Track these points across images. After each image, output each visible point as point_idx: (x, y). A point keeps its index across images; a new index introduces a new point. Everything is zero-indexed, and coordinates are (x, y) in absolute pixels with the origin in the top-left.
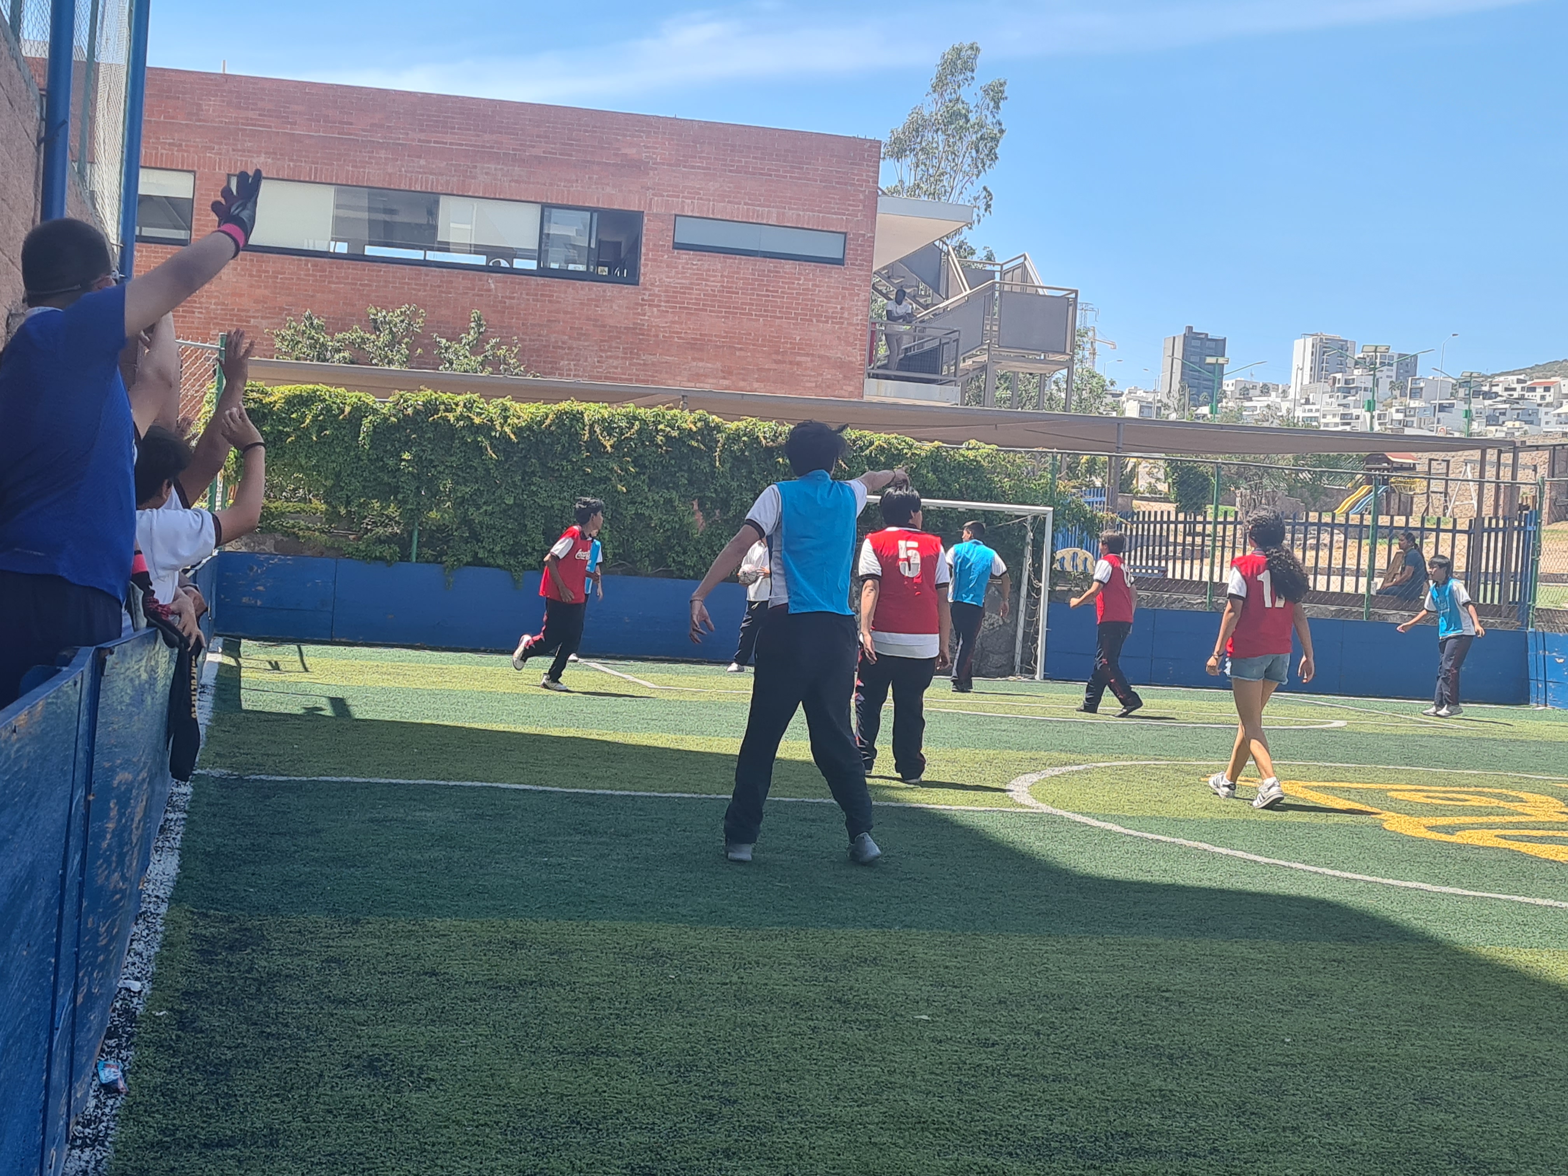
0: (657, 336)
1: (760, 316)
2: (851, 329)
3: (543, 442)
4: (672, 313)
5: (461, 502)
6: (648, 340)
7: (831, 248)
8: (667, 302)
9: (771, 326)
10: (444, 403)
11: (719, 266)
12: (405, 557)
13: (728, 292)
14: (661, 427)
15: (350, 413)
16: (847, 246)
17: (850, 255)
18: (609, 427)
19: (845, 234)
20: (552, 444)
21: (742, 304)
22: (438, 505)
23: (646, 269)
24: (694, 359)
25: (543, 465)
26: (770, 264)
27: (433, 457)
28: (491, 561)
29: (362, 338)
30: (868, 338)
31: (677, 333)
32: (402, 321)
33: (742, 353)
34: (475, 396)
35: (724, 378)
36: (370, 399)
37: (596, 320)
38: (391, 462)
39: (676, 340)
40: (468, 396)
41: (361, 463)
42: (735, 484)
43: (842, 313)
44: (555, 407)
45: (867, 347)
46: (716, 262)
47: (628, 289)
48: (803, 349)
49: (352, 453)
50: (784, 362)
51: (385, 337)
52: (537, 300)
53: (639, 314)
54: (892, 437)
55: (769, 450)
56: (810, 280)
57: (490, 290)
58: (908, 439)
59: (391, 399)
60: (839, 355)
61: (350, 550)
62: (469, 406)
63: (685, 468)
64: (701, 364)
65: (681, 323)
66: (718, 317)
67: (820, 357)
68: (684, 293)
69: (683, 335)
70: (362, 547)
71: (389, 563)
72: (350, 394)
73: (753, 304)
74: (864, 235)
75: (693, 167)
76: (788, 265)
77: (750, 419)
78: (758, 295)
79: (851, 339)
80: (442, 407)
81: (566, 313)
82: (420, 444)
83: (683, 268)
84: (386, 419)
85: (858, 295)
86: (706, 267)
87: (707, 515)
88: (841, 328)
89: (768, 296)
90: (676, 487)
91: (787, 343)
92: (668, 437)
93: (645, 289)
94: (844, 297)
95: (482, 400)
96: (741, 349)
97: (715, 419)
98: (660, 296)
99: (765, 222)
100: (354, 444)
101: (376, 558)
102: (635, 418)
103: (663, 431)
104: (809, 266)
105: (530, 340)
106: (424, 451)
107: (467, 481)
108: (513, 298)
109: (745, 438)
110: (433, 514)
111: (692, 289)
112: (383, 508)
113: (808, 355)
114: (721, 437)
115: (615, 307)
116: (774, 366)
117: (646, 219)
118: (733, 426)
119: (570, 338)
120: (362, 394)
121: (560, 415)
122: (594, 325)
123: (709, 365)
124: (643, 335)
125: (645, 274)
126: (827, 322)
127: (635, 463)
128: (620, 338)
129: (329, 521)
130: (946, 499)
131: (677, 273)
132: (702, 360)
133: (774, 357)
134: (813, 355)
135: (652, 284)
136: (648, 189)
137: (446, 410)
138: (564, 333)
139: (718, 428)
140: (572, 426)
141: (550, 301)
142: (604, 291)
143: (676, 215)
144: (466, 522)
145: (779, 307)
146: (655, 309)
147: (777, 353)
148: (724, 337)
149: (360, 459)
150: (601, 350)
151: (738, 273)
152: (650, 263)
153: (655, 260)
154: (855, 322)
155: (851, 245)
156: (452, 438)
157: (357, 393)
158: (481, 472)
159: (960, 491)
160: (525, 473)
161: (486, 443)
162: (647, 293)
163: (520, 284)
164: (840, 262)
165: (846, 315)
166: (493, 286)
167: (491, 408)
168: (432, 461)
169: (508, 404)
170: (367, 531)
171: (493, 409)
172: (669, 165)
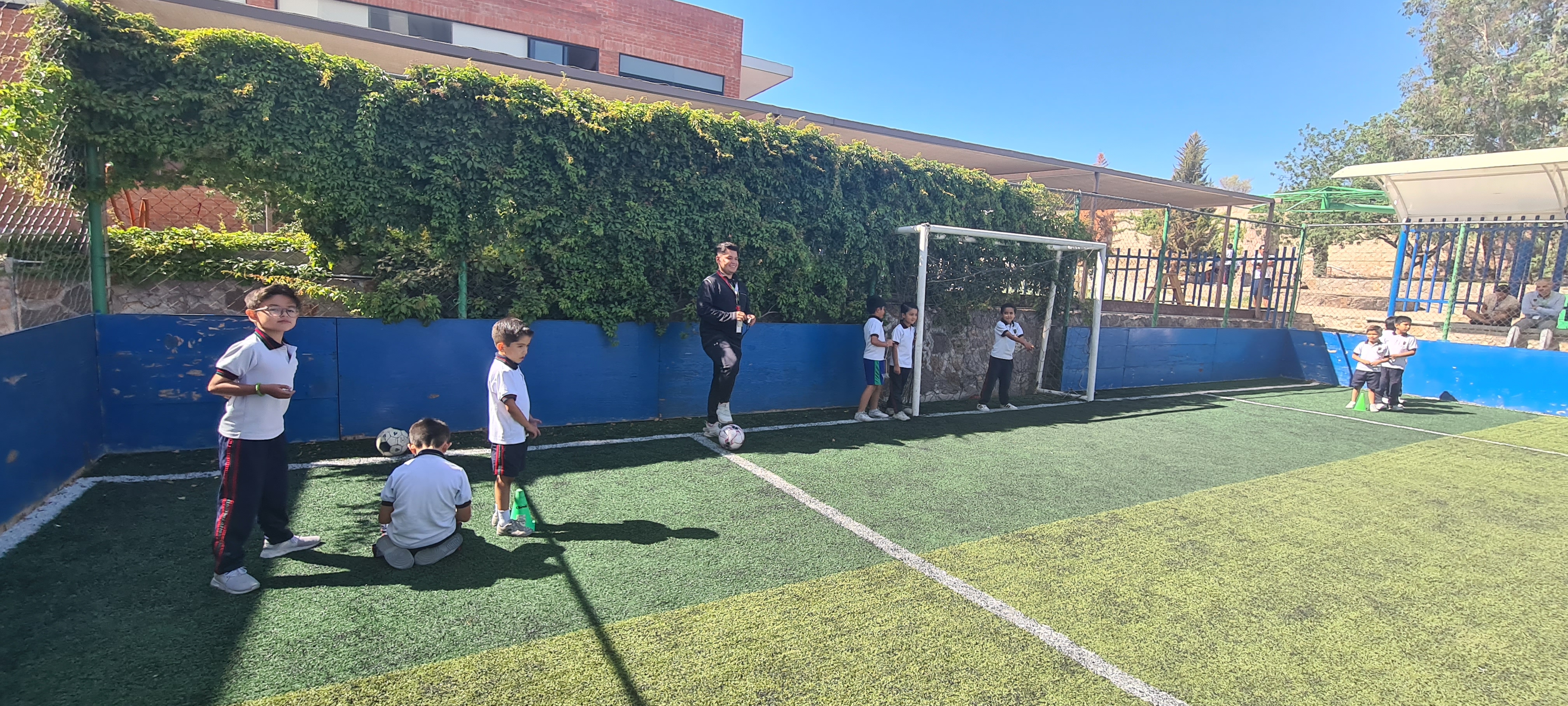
5: (528, 233)
7: (715, 84)
10: (494, 85)
12: (449, 311)
14: (775, 142)
15: (333, 83)
17: (727, 90)
19: (724, 76)
22: (494, 237)
28: (577, 313)
36: (371, 68)
44: (654, 105)
71: (424, 322)
72: (333, 57)
75: (630, 22)
80: (492, 87)
84: (401, 99)
101: (402, 316)
102: (747, 129)
103: (778, 147)
110: (489, 250)
114: (837, 162)
117: (600, 54)
118: (843, 148)
120: (355, 60)
121: (658, 116)
136: (601, 33)
137: (498, 93)
143: (621, 54)
155: (727, 84)
158: (557, 189)
161: (563, 148)
167: (565, 99)
170: (386, 274)
172: (614, 18)
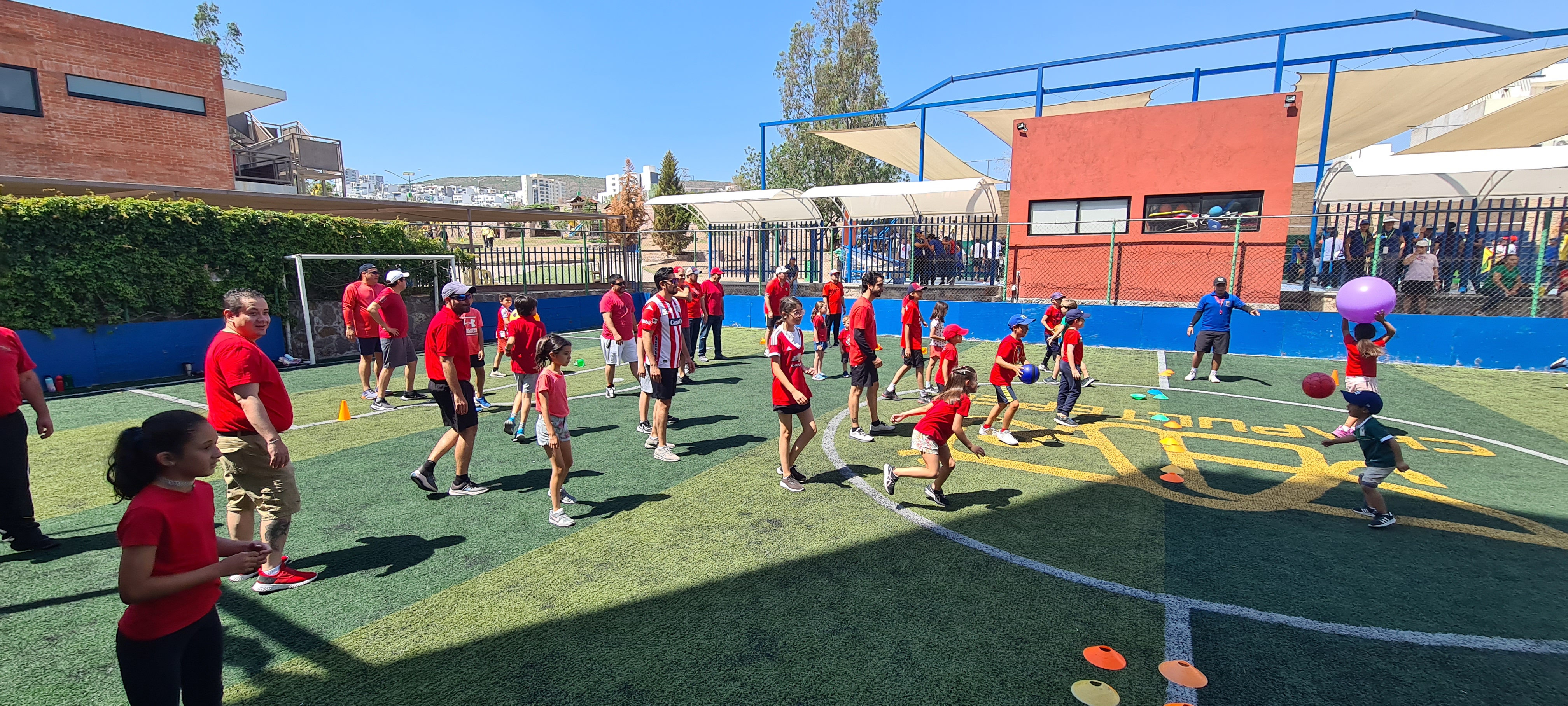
0: (68, 151)
1: (149, 142)
2: (219, 153)
4: (78, 137)
6: (60, 153)
7: (195, 105)
8: (72, 129)
9: (159, 148)
11: (111, 110)
13: (122, 126)
16: (207, 105)
17: (210, 110)
19: (204, 98)
21: (135, 134)
23: (49, 107)
24: (103, 166)
26: (153, 112)
30: (231, 158)
31: (86, 149)
33: (142, 164)
35: (131, 178)
37: (10, 138)
39: (86, 154)
43: (212, 144)
45: (233, 164)
46: (109, 108)
47: (35, 120)
48: (187, 163)
50: (173, 169)
53: (49, 136)
56: (184, 123)
60: (214, 167)
64: (110, 169)
65: (87, 144)
66: (118, 141)
67: (200, 168)
68: (86, 125)
69: (91, 151)
73: (143, 135)
74: (217, 100)
75: (74, 44)
76: (166, 113)
78: (146, 129)
79: (221, 159)
83: (80, 108)
85: (220, 134)
86: (99, 109)
88: (213, 152)
89: (154, 130)
91: (172, 158)
93: (50, 120)
94: (210, 135)
96: (140, 161)
98: (64, 125)
99: (142, 85)
104: (181, 116)
111: (92, 123)
113: (191, 166)
115: (25, 130)
116: (168, 172)
117: (39, 73)
122: (9, 142)
123: (117, 171)
124: (55, 149)
125: (48, 111)
128: (38, 151)
131: (76, 111)
132: (110, 167)
133: (167, 167)
134: (195, 167)
135: (56, 117)
136: (36, 54)
143: (65, 74)
145: (163, 137)
146: (62, 134)
147: (169, 164)
148: (126, 154)
150: (20, 159)
151: (127, 115)
152: (51, 104)
153: (55, 102)
154: (221, 149)
155: (209, 104)
162: (53, 123)
164: (203, 114)
165: (214, 145)
172: (51, 40)
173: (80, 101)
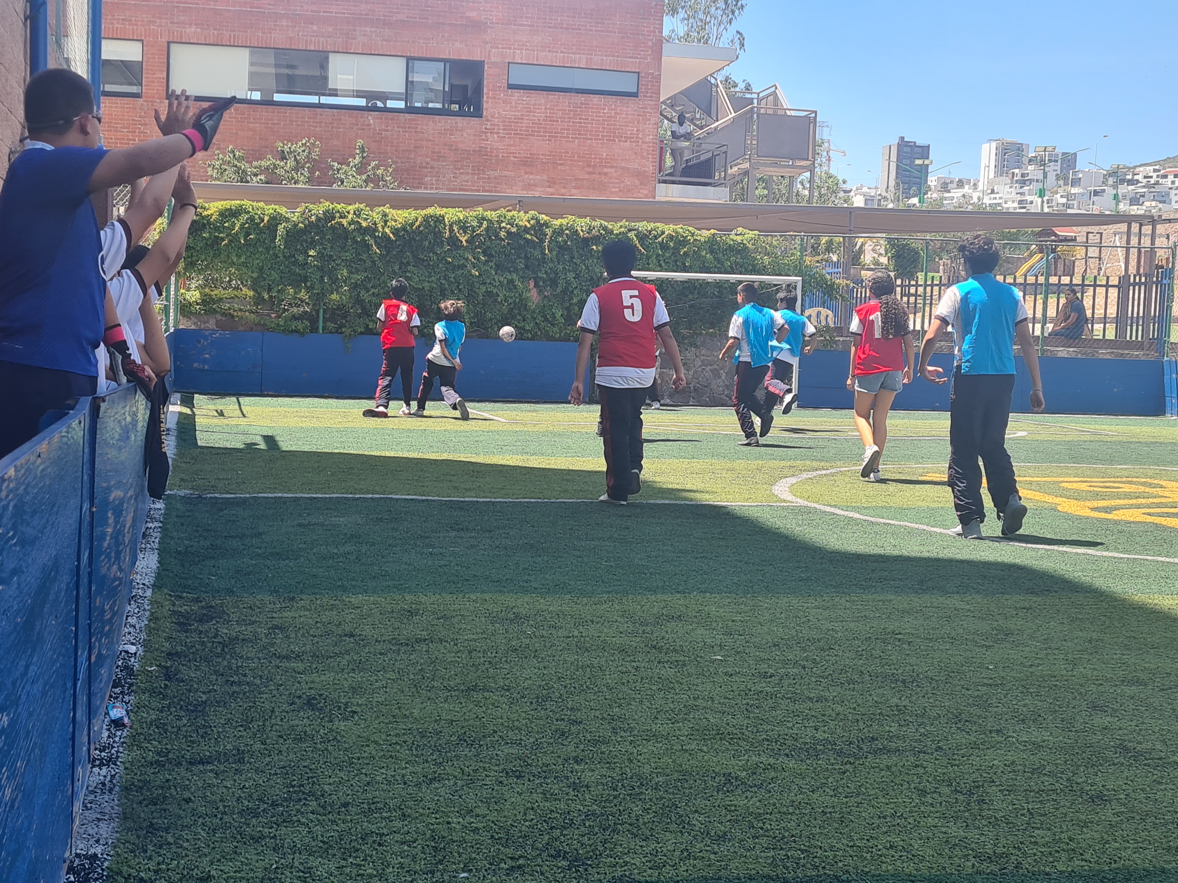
0: (498, 156)
1: (576, 138)
2: (645, 146)
3: (415, 240)
4: (509, 138)
5: (355, 286)
6: (491, 160)
7: (628, 84)
8: (505, 130)
9: (584, 146)
10: (339, 212)
11: (543, 101)
12: (314, 329)
13: (550, 121)
14: (503, 225)
15: (268, 221)
16: (640, 83)
17: (642, 89)
18: (464, 226)
19: (638, 73)
20: (421, 241)
21: (562, 129)
22: (337, 290)
23: (487, 105)
24: (526, 173)
25: (415, 257)
26: (582, 98)
27: (332, 253)
29: (275, 165)
30: (658, 152)
31: (513, 153)
32: (304, 151)
33: (563, 168)
34: (362, 206)
35: (550, 187)
36: (283, 210)
37: (451, 146)
38: (301, 258)
39: (512, 158)
40: (357, 206)
41: (278, 259)
42: (561, 267)
43: (638, 134)
44: (424, 212)
45: (658, 160)
46: (540, 98)
47: (474, 121)
48: (608, 163)
49: (271, 252)
50: (594, 173)
51: (291, 163)
52: (406, 132)
53: (483, 140)
54: (679, 228)
55: (586, 242)
56: (612, 110)
57: (369, 125)
58: (690, 229)
59: (298, 210)
60: (636, 166)
61: (273, 326)
62: (358, 213)
63: (523, 255)
64: (531, 177)
65: (516, 146)
66: (543, 140)
67: (623, 168)
68: (517, 123)
69: (517, 155)
70: (282, 323)
71: (302, 334)
72: (268, 207)
73: (569, 130)
74: (652, 74)
75: (522, 25)
76: (595, 99)
77: (570, 217)
78: (573, 122)
79: (645, 154)
80: (338, 215)
81: (429, 140)
82: (322, 244)
83: (516, 103)
84: (295, 225)
85: (650, 120)
86: (533, 102)
87: (540, 292)
88: (637, 146)
89: (581, 123)
90: (516, 271)
91: (596, 158)
92: (509, 233)
93: (487, 120)
94: (638, 122)
95: (368, 208)
96: (561, 164)
97: (544, 218)
98: (499, 125)
99: (576, 66)
100: (272, 245)
101: (293, 331)
102: (484, 219)
103: (505, 228)
104: (612, 99)
105: (402, 162)
106: (325, 249)
107: (358, 270)
108: (388, 131)
109: (567, 232)
110: (334, 296)
111: (523, 119)
112: (295, 293)
113: (612, 167)
114: (549, 231)
115: (465, 135)
116: (587, 177)
117: (486, 66)
118: (557, 222)
119: (432, 160)
120: (277, 207)
121: (426, 219)
122: (450, 150)
123: (538, 177)
124: (487, 155)
125: (487, 109)
126: (626, 141)
127: (484, 253)
128: (469, 159)
129: (256, 304)
130: (721, 273)
131: (511, 107)
132: (532, 173)
133: (587, 169)
134: (616, 167)
135: (493, 117)
136: (487, 43)
137: (341, 217)
138: (427, 156)
139: (546, 225)
140: (436, 226)
141: (415, 132)
142: (456, 123)
143: (509, 63)
144: (359, 301)
145: (589, 131)
146: (495, 136)
147: (589, 166)
148: (550, 155)
149: (277, 256)
150: (456, 169)
151: (557, 106)
152: (490, 101)
153: (494, 98)
154: (647, 140)
155: (643, 82)
156: (346, 238)
157: (273, 206)
158: (369, 263)
159: (732, 268)
160: (402, 263)
161: (372, 242)
162: (489, 123)
163: (392, 119)
164: (635, 95)
165: (640, 136)
166: (372, 122)
167: (374, 214)
168: (331, 256)
169: (387, 211)
170: (285, 310)
171: (376, 215)
172: (502, 24)
173: (517, 94)
